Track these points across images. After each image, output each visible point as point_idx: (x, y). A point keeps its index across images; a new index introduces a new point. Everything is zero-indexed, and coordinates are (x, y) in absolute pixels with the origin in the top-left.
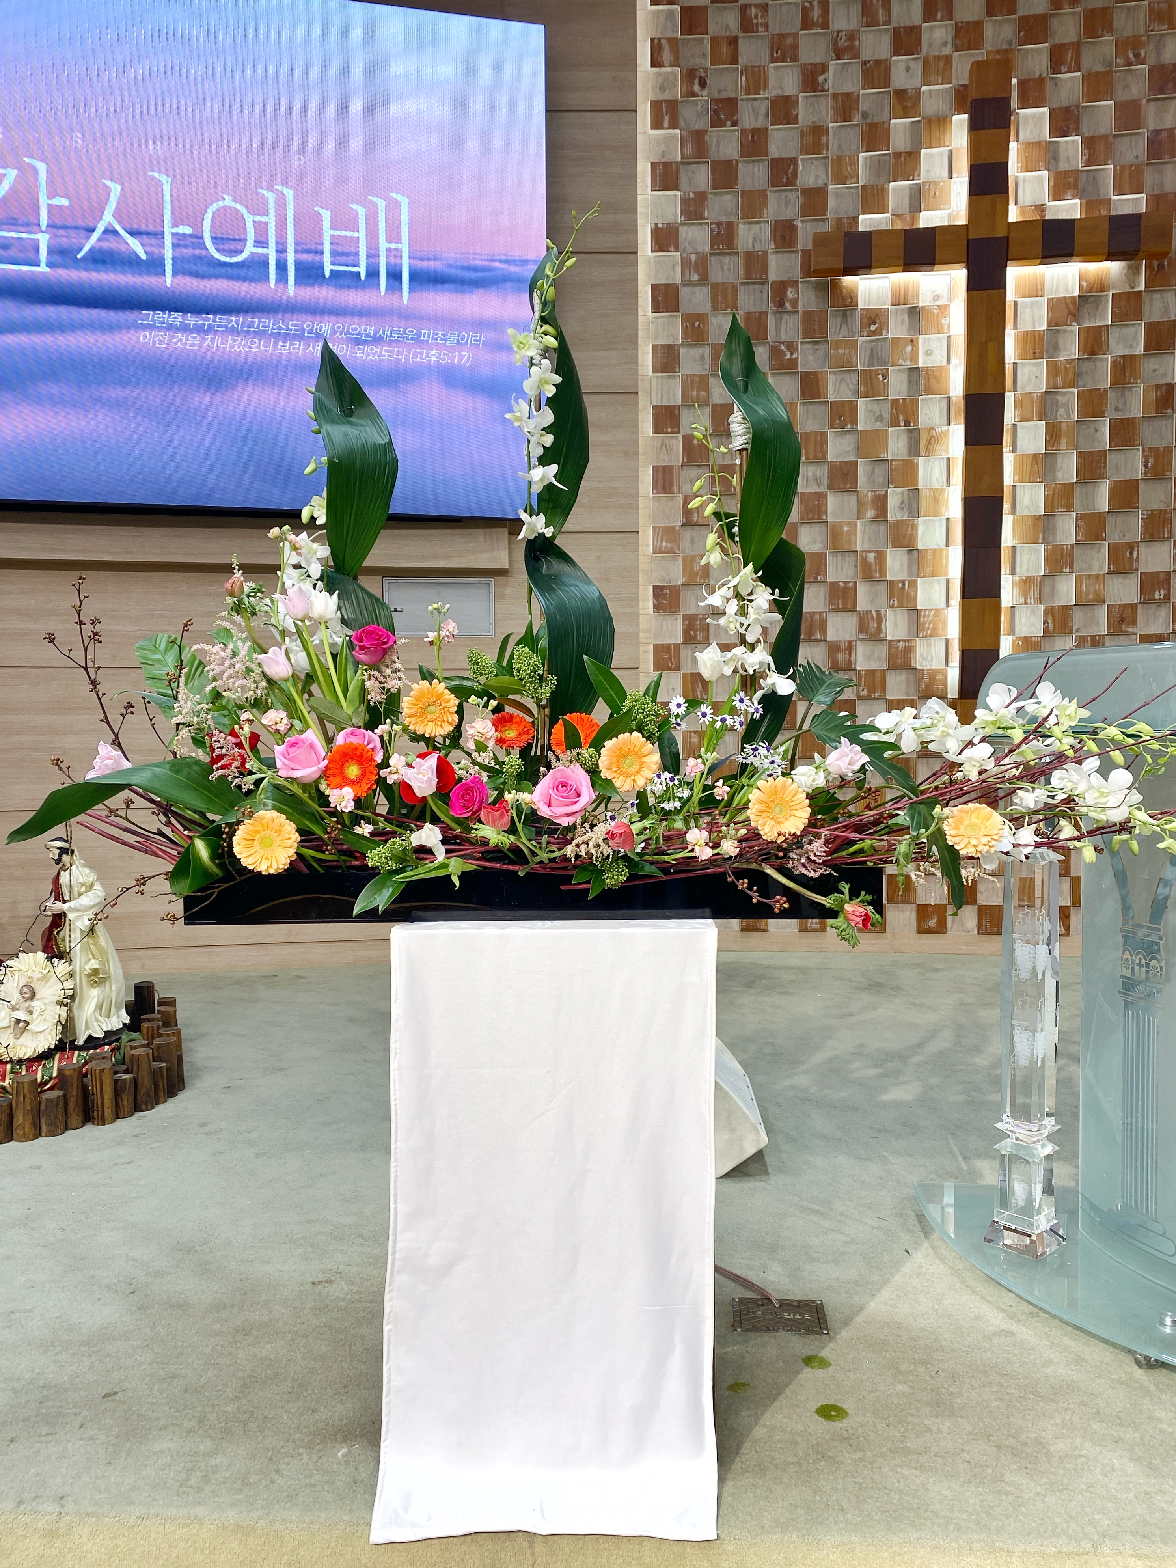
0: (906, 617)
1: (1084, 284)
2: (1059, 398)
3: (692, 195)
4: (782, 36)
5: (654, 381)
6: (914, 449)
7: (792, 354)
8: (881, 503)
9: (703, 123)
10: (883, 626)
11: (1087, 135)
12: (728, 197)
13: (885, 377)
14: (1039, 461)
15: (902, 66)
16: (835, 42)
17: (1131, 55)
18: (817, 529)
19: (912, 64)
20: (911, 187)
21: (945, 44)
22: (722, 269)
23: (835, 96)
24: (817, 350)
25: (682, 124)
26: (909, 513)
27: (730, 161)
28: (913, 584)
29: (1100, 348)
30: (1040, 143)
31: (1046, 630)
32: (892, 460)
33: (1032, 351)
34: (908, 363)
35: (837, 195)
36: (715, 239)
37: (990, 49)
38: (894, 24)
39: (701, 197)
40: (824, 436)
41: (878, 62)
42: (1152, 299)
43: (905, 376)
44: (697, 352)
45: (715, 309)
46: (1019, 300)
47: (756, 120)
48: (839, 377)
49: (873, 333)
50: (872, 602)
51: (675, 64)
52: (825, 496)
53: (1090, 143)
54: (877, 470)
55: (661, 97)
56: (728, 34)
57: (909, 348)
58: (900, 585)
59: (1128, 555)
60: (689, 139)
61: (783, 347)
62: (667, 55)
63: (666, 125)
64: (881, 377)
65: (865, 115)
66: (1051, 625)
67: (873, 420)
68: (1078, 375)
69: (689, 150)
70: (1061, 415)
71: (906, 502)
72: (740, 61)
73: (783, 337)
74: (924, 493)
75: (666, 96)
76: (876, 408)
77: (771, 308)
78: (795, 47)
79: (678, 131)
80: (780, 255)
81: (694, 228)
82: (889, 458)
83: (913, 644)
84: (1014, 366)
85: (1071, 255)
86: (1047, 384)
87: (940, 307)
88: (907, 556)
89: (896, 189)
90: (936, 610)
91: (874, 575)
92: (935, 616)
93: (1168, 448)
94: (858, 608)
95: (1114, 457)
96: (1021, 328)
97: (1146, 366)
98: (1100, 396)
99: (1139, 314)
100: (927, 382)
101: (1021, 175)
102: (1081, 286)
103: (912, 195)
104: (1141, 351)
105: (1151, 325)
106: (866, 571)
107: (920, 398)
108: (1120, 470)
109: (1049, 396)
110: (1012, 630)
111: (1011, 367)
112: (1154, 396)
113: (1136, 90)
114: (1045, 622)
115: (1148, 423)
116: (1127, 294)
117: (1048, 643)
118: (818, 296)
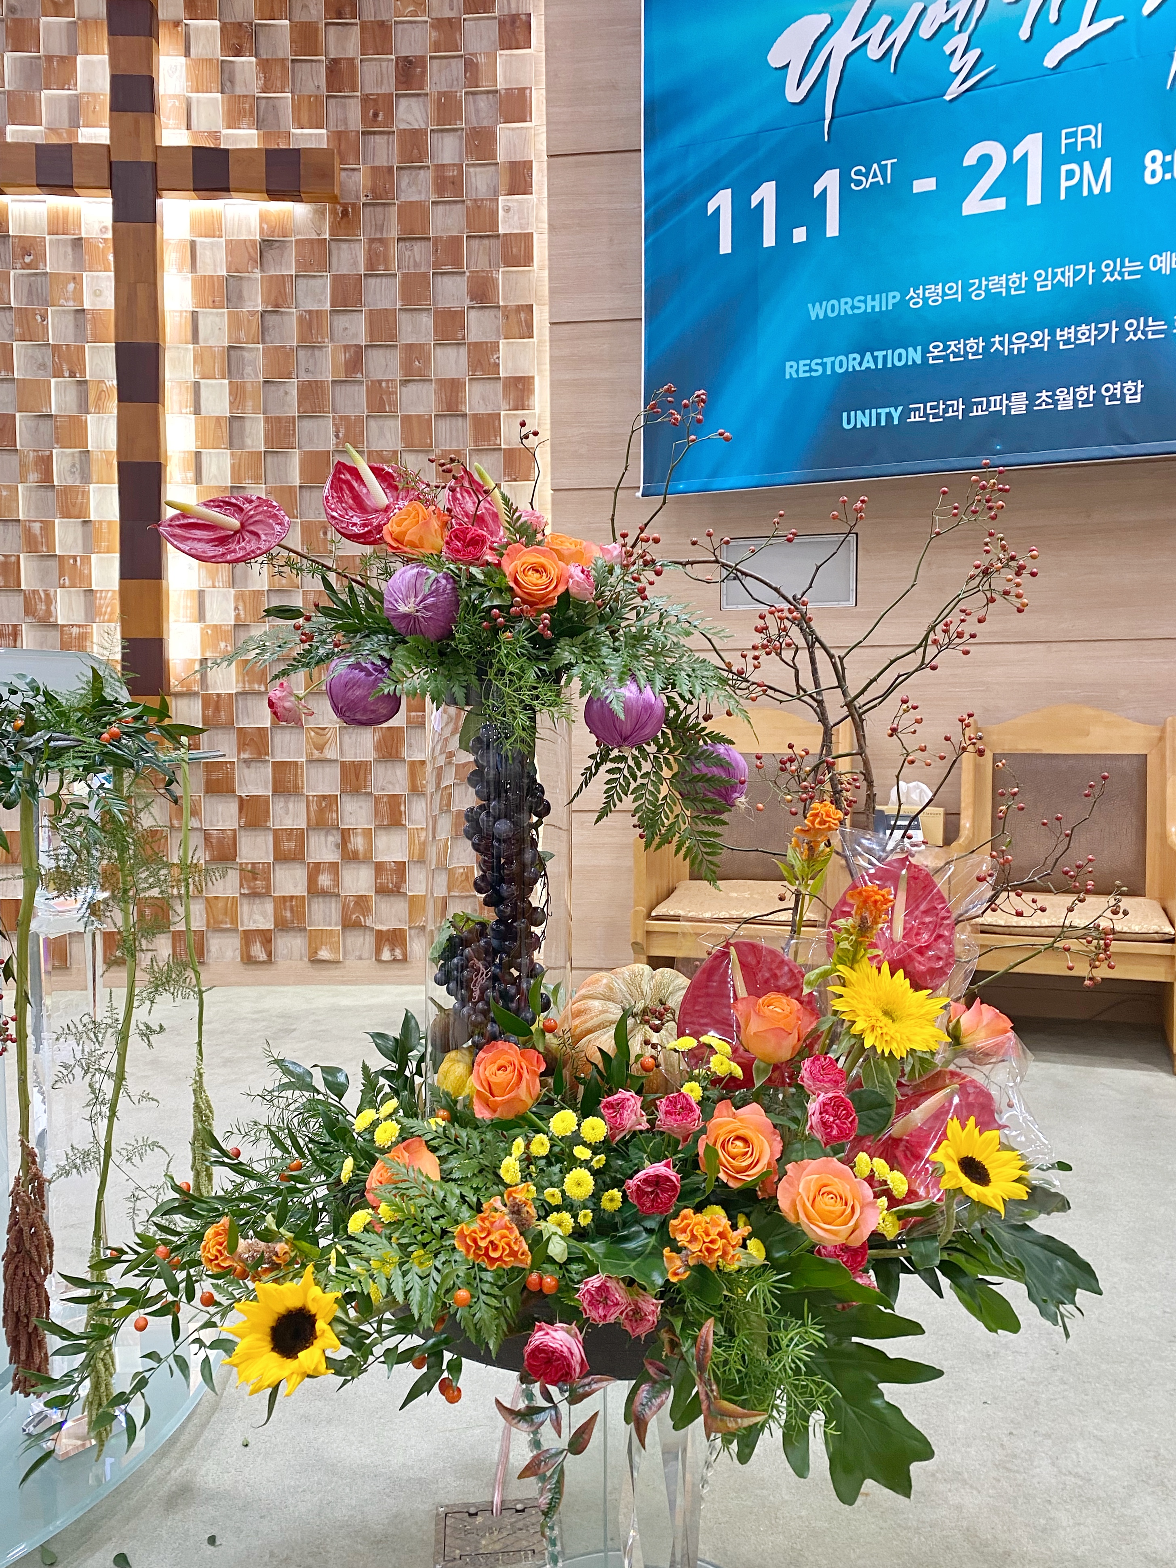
0: (82, 598)
1: (265, 226)
2: (246, 354)
6: (83, 405)
8: (45, 464)
10: (52, 608)
11: (263, 56)
13: (44, 318)
14: (223, 424)
20: (68, 98)
26: (82, 478)
28: (87, 560)
29: (285, 301)
30: (212, 60)
31: (237, 616)
32: (56, 416)
33: (210, 299)
34: (71, 303)
42: (339, 249)
43: (71, 318)
46: (198, 239)
49: (28, 266)
50: (42, 580)
53: (265, 66)
54: (40, 426)
57: (71, 286)
58: (71, 561)
64: (38, 317)
65: (12, 10)
66: (242, 612)
67: (35, 368)
68: (264, 329)
70: (249, 375)
71: (78, 466)
74: (96, 456)
76: (38, 353)
82: (53, 413)
83: (89, 628)
84: (194, 315)
85: (227, 190)
86: (230, 337)
87: (105, 240)
88: (79, 529)
89: (50, 99)
90: (114, 591)
91: (40, 548)
92: (113, 598)
93: (359, 419)
94: (23, 587)
95: (307, 424)
96: (201, 272)
97: (335, 324)
98: (287, 355)
99: (325, 266)
100: (94, 327)
101: (194, 95)
102: (262, 229)
103: (70, 108)
104: (328, 307)
105: (335, 278)
106: (31, 544)
107: (87, 345)
108: (311, 440)
109: (232, 352)
110: (201, 617)
111: (189, 315)
112: (342, 358)
113: (314, 12)
114: (236, 608)
115: (337, 388)
116: (312, 241)
117: (241, 633)
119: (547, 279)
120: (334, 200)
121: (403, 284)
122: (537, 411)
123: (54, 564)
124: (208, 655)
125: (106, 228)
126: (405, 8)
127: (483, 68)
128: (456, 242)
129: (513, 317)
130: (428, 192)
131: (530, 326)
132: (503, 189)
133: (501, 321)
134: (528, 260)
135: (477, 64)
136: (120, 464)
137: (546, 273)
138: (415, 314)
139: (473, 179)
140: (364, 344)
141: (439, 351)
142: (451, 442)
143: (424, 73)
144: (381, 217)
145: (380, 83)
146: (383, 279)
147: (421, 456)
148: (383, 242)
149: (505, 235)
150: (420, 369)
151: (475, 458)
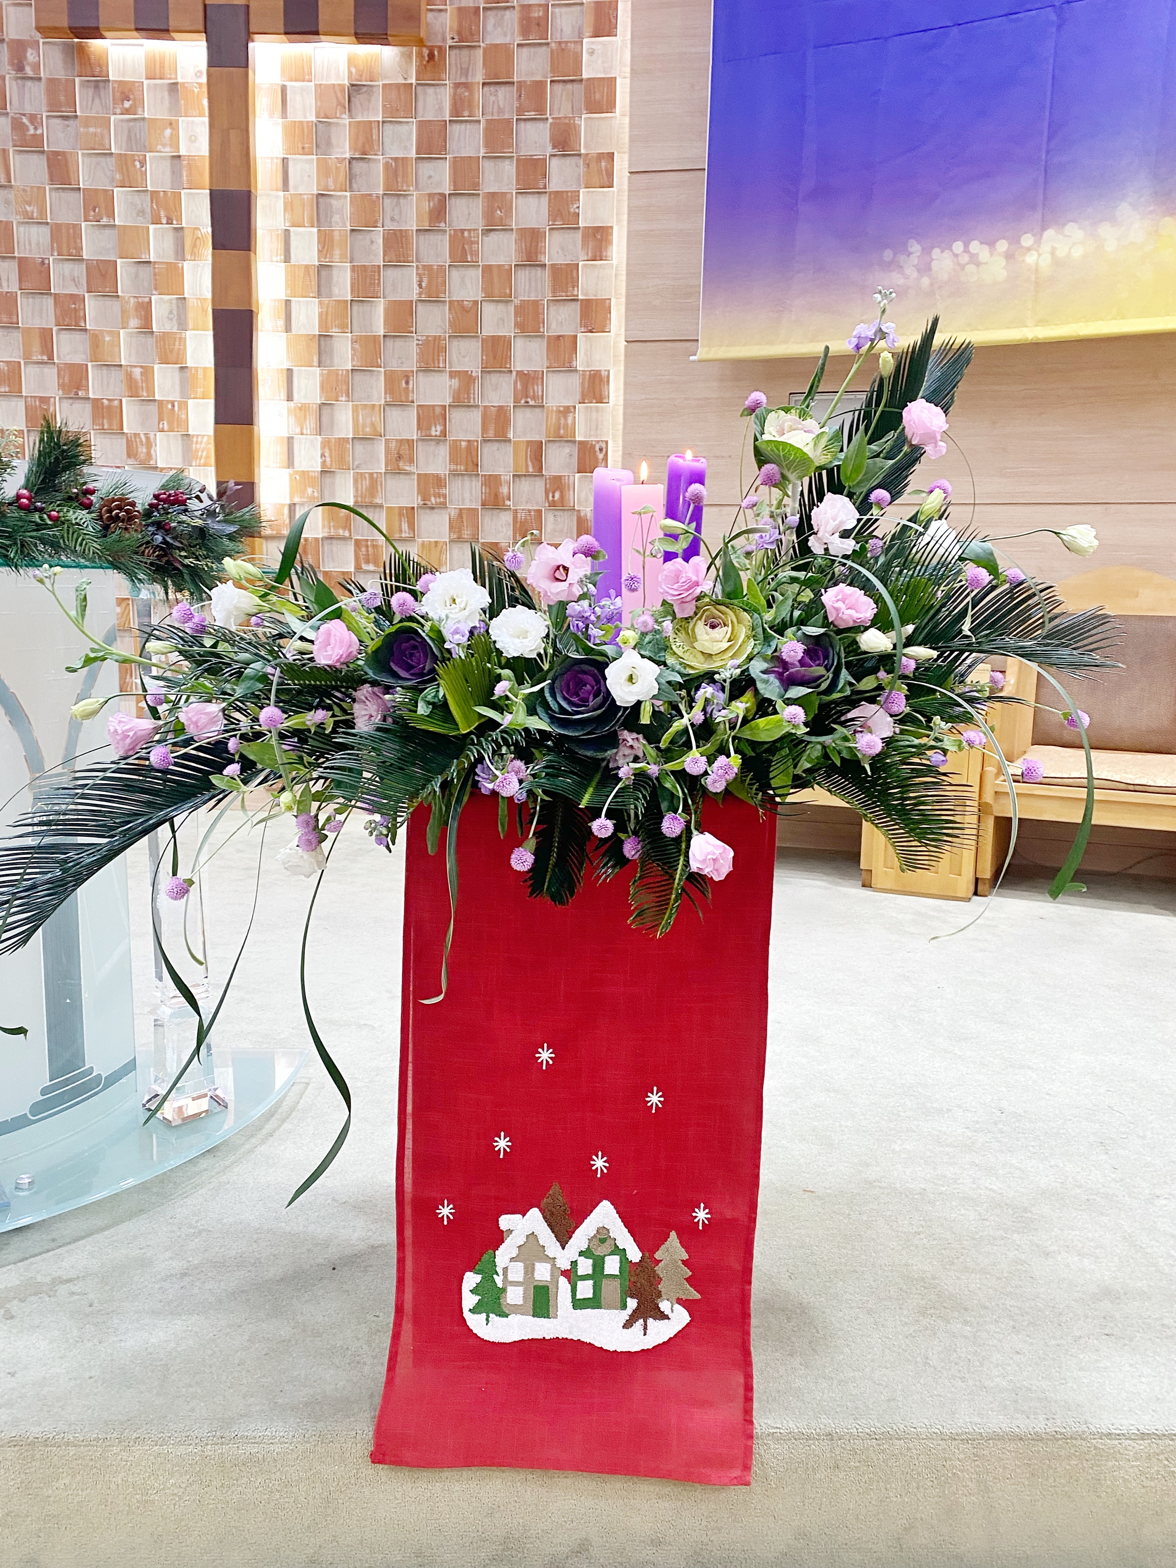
0: (180, 442)
1: (353, 70)
2: (334, 202)
6: (180, 252)
7: (36, 129)
8: (145, 310)
10: (152, 451)
13: (143, 163)
14: (311, 272)
18: (78, 336)
24: (68, 126)
26: (179, 324)
28: (184, 405)
29: (372, 148)
31: (324, 463)
32: (155, 262)
33: (300, 146)
34: (168, 149)
40: (77, 228)
42: (425, 94)
43: (167, 165)
46: (288, 84)
48: (94, 160)
49: (126, 112)
50: (143, 424)
52: (78, 299)
54: (140, 272)
57: (168, 132)
58: (170, 406)
59: (404, 385)
61: (25, 120)
64: (137, 164)
66: (328, 459)
67: (135, 215)
68: (351, 177)
70: (337, 223)
71: (175, 312)
73: (28, 110)
74: (193, 303)
76: (137, 199)
77: (8, 72)
82: (152, 260)
84: (285, 161)
85: (317, 33)
86: (318, 185)
87: (200, 85)
88: (177, 374)
90: (209, 436)
91: (141, 393)
92: (208, 443)
93: (441, 267)
94: (125, 431)
95: (391, 273)
96: (291, 117)
97: (420, 172)
98: (374, 204)
99: (410, 110)
100: (190, 174)
102: (350, 73)
104: (413, 154)
105: (422, 125)
106: (133, 389)
107: (183, 192)
108: (395, 290)
109: (321, 200)
110: (290, 463)
111: (280, 162)
112: (426, 206)
114: (323, 455)
115: (422, 238)
116: (398, 86)
117: (328, 480)
118: (65, 62)
119: (627, 126)
120: (420, 43)
121: (486, 130)
122: (614, 262)
123: (154, 408)
124: (296, 500)
125: (201, 72)
128: (540, 87)
129: (593, 165)
130: (513, 34)
131: (610, 174)
132: (588, 30)
133: (582, 169)
134: (610, 106)
136: (215, 312)
137: (627, 120)
138: (500, 163)
139: (558, 21)
140: (447, 192)
141: (519, 198)
142: (529, 293)
144: (467, 59)
146: (468, 126)
147: (501, 306)
148: (466, 86)
149: (588, 79)
150: (501, 218)
151: (553, 309)
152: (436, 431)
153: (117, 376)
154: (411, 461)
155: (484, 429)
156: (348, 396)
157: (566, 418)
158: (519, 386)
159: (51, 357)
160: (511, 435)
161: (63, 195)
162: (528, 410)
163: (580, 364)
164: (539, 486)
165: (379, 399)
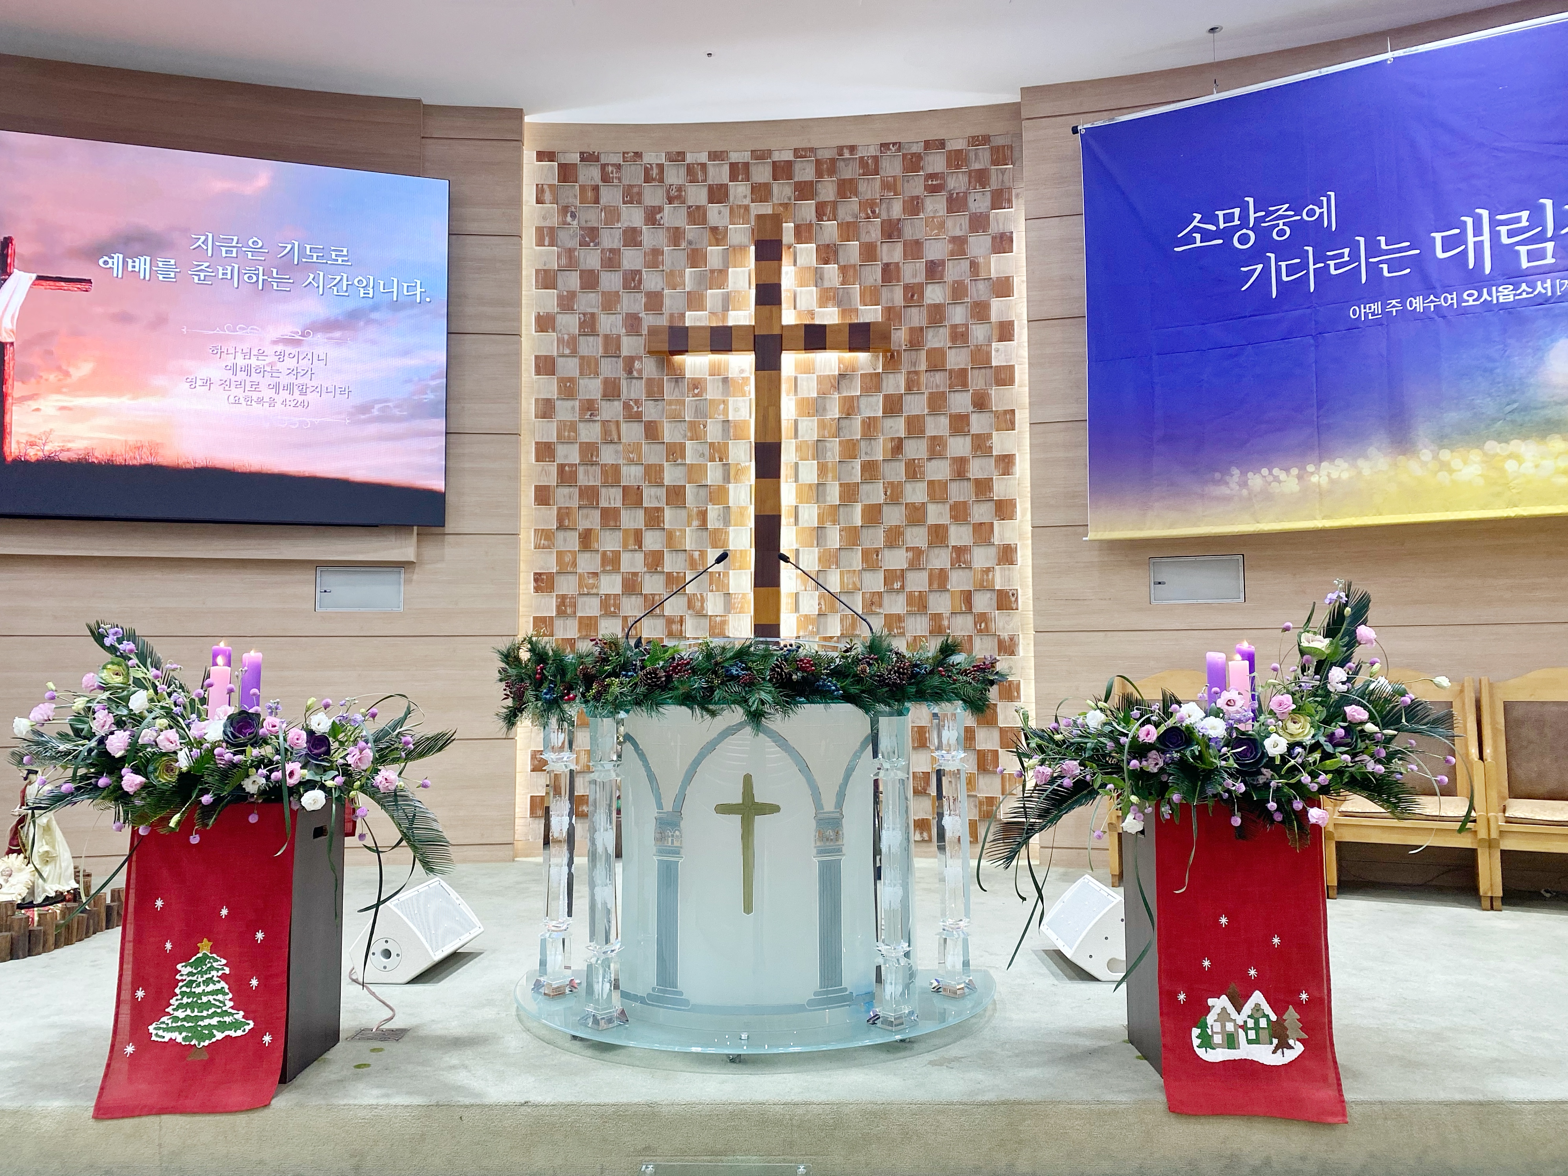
0: (724, 598)
1: (842, 366)
2: (827, 444)
3: (565, 293)
4: (631, 186)
5: (537, 424)
6: (727, 478)
7: (638, 407)
8: (703, 515)
9: (574, 243)
10: (705, 605)
11: (842, 264)
12: (593, 295)
13: (705, 426)
14: (813, 488)
15: (716, 211)
16: (668, 192)
17: (869, 212)
18: (658, 533)
19: (722, 209)
20: (723, 294)
21: (745, 197)
22: (588, 346)
23: (668, 229)
24: (659, 405)
25: (559, 243)
26: (728, 524)
27: (593, 271)
28: (726, 575)
29: (853, 410)
30: (810, 268)
31: (820, 609)
32: (710, 485)
33: (806, 411)
34: (721, 417)
35: (671, 296)
36: (582, 325)
37: (776, 202)
38: (710, 182)
39: (572, 295)
40: (661, 466)
41: (698, 207)
42: (888, 378)
43: (719, 426)
44: (570, 403)
45: (581, 374)
46: (799, 376)
47: (613, 242)
48: (674, 425)
49: (696, 395)
50: (698, 587)
51: (555, 201)
52: (660, 510)
53: (843, 269)
54: (701, 492)
55: (543, 225)
56: (593, 183)
57: (722, 406)
58: (717, 575)
59: (875, 557)
60: (564, 254)
61: (631, 403)
62: (548, 196)
63: (546, 243)
64: (702, 426)
65: (690, 243)
66: (823, 607)
67: (699, 457)
68: (839, 429)
69: (563, 261)
70: (829, 457)
71: (721, 515)
72: (601, 202)
73: (633, 396)
74: (734, 509)
75: (548, 224)
76: (700, 448)
77: (623, 375)
78: (640, 194)
79: (555, 248)
80: (630, 338)
81: (567, 316)
82: (708, 484)
83: (727, 618)
84: (796, 421)
85: (823, 348)
86: (818, 435)
89: (712, 295)
90: (750, 594)
91: (697, 568)
92: (749, 599)
93: (900, 483)
94: (686, 592)
95: (866, 487)
96: (800, 396)
97: (885, 424)
98: (854, 445)
99: (878, 389)
100: (735, 431)
101: (798, 289)
102: (839, 369)
103: (723, 300)
104: (880, 414)
105: (886, 397)
106: (693, 565)
107: (730, 442)
108: (868, 497)
109: (819, 443)
110: (798, 610)
111: (793, 421)
112: (889, 445)
113: (873, 235)
114: (819, 604)
115: (886, 464)
116: (871, 374)
117: (822, 619)
118: (657, 367)
119: (1024, 393)
120: (885, 349)
121: (929, 398)
122: (1017, 476)
123: (705, 577)
124: (801, 634)
125: (751, 373)
126: (932, 230)
127: (982, 265)
128: (963, 372)
129: (1002, 418)
130: (945, 341)
131: (1013, 423)
132: (995, 337)
133: (993, 420)
134: (1011, 382)
135: (978, 263)
136: (756, 516)
138: (936, 417)
139: (975, 333)
140: (903, 436)
141: (952, 439)
142: (960, 496)
143: (944, 270)
144: (915, 357)
145: (915, 276)
146: (916, 396)
147: (940, 506)
148: (916, 373)
149: (996, 367)
150: (940, 451)
151: (976, 506)
152: (897, 585)
153: (682, 556)
154: (880, 606)
155: (930, 585)
156: (837, 565)
157: (988, 576)
158: (954, 555)
159: (640, 547)
160: (949, 587)
161: (652, 446)
162: (960, 572)
163: (996, 540)
164: (969, 620)
165: (858, 566)
